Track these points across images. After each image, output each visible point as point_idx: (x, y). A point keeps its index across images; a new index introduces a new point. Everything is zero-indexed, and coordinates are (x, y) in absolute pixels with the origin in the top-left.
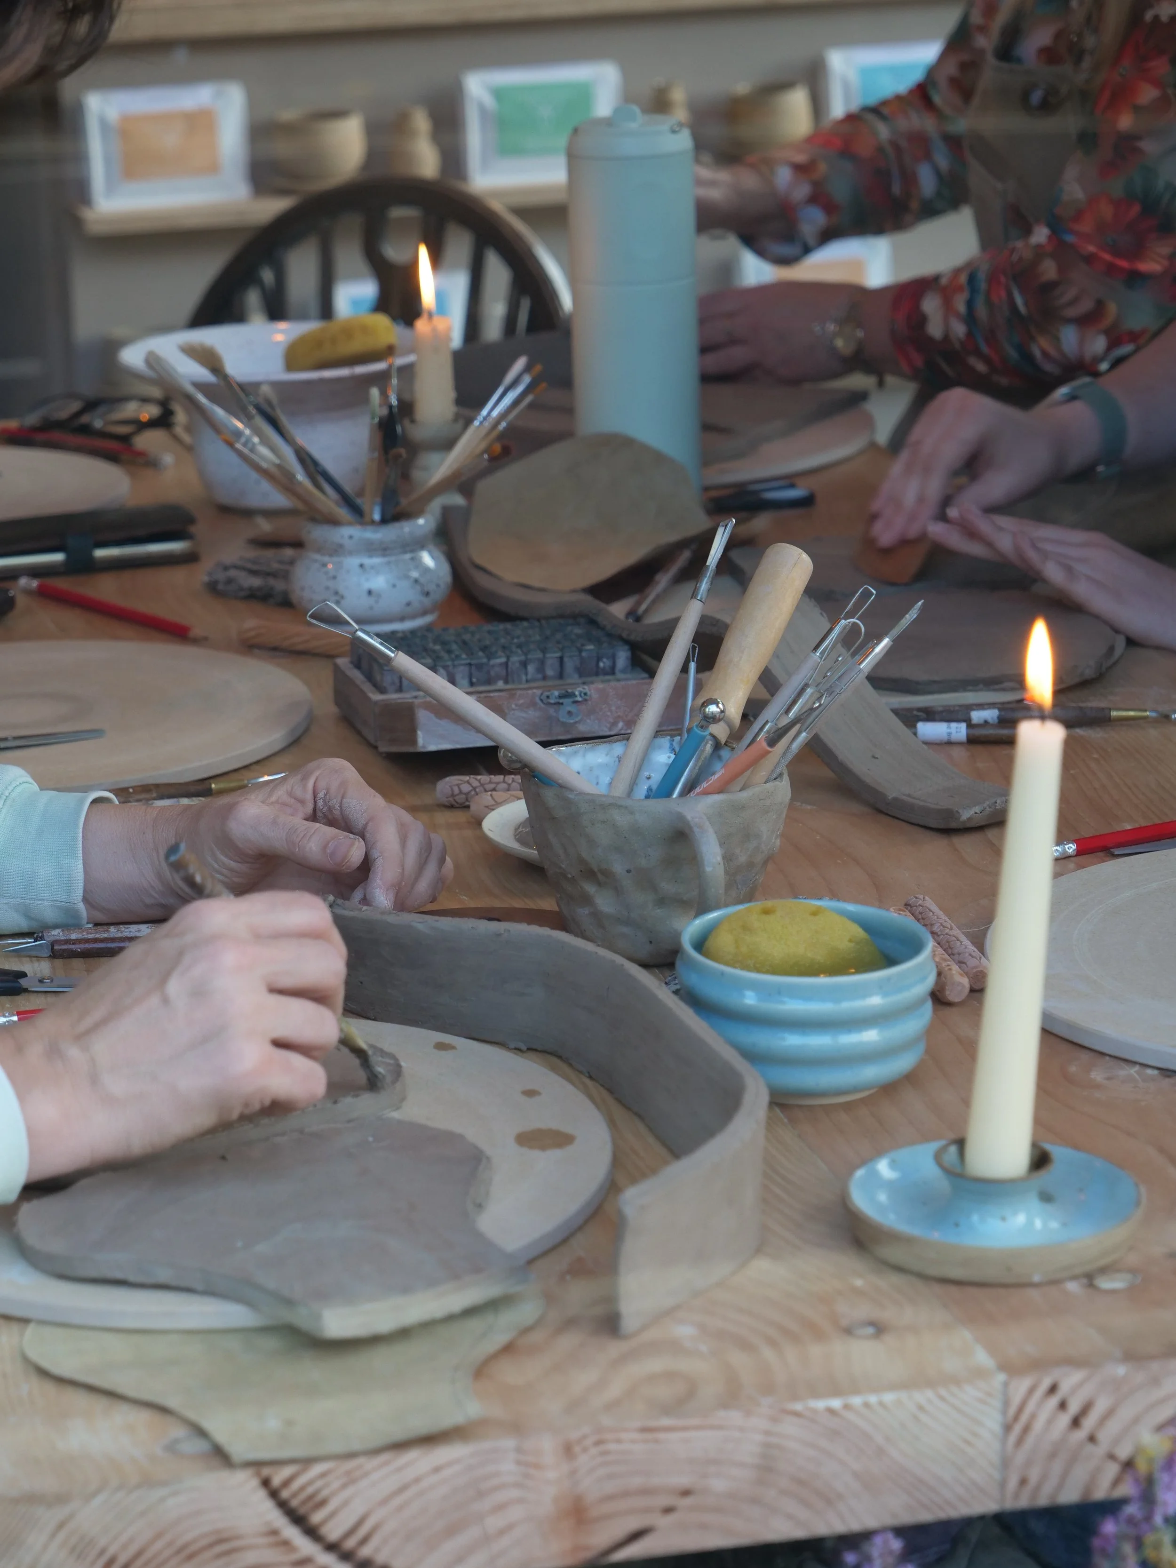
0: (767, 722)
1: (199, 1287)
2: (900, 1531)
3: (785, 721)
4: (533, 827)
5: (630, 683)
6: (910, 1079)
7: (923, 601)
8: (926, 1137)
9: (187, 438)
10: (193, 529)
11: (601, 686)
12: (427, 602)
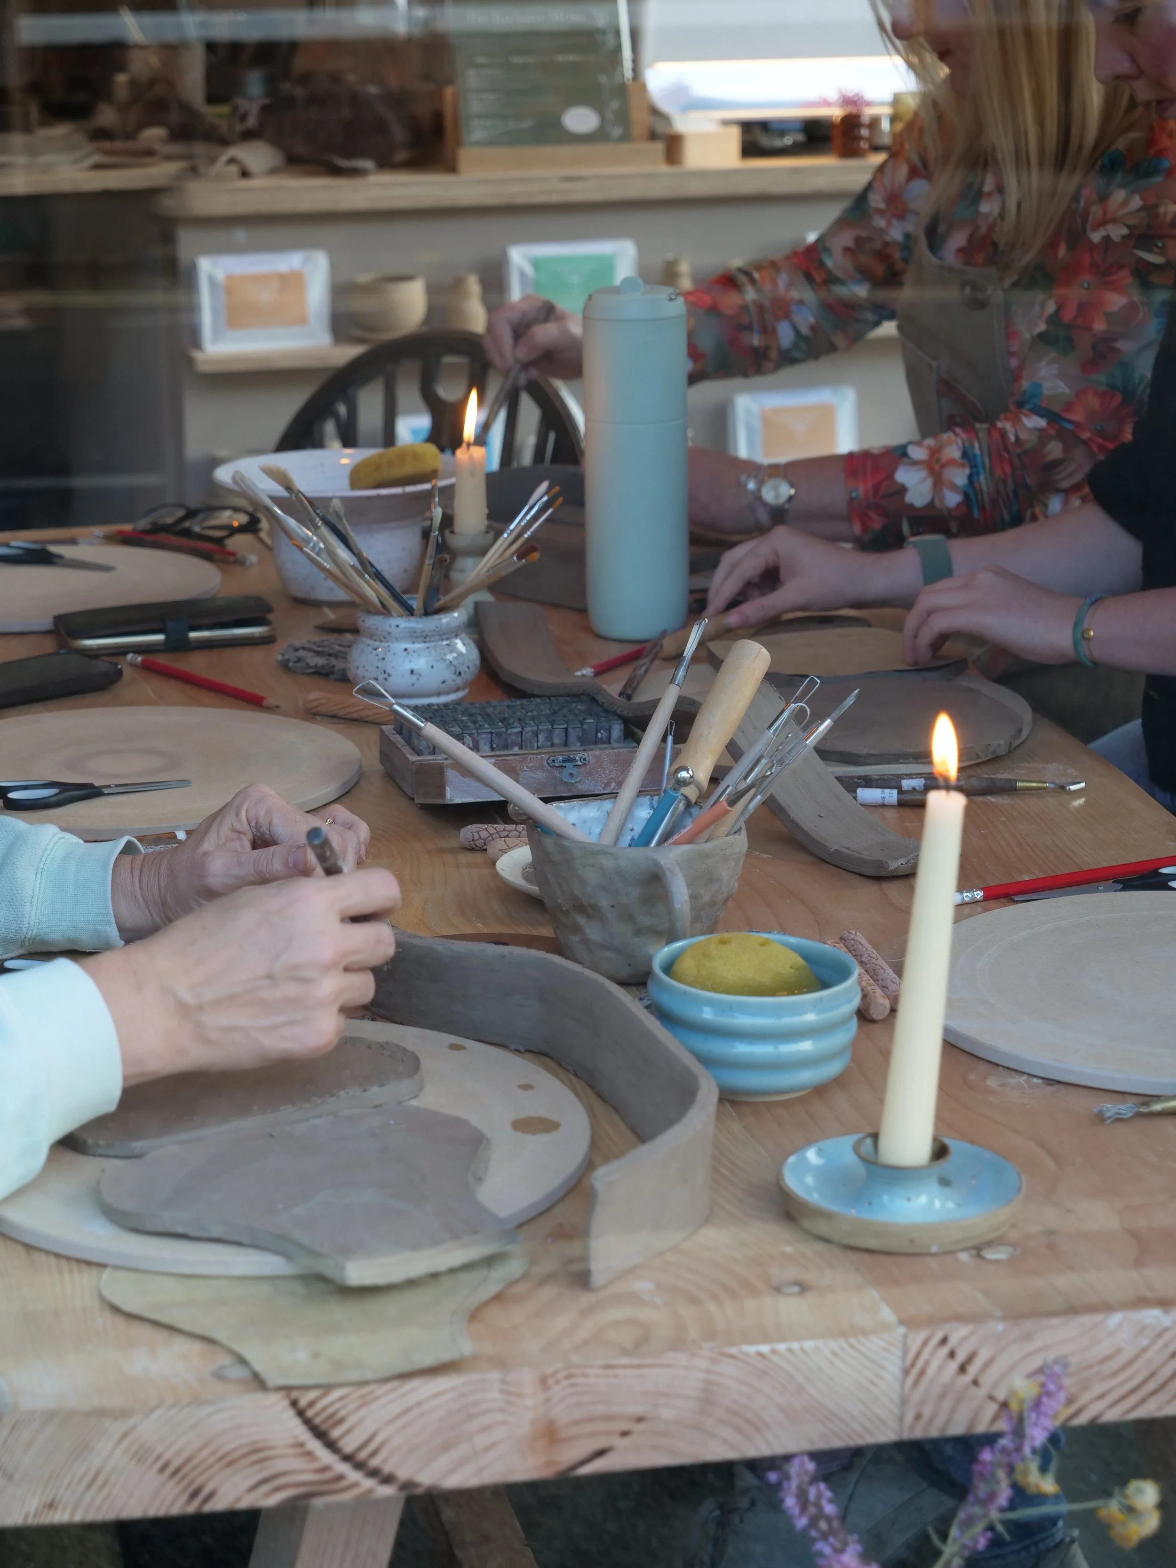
0: (728, 786)
1: (246, 1241)
2: (816, 1456)
3: (743, 785)
4: (535, 868)
5: (621, 750)
6: (839, 1082)
7: (859, 689)
8: (847, 1131)
9: (268, 541)
10: (271, 617)
11: (597, 753)
12: (459, 680)
